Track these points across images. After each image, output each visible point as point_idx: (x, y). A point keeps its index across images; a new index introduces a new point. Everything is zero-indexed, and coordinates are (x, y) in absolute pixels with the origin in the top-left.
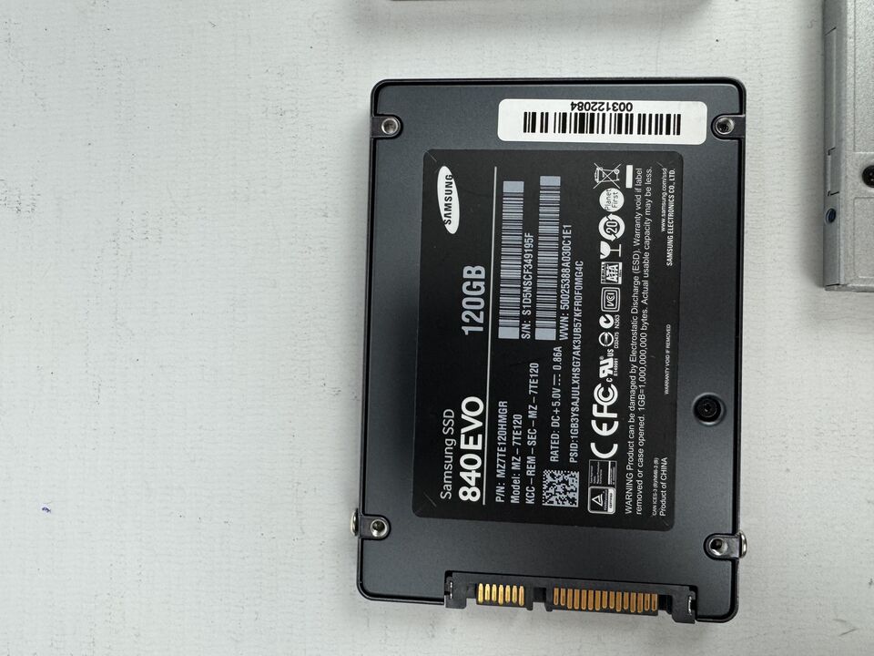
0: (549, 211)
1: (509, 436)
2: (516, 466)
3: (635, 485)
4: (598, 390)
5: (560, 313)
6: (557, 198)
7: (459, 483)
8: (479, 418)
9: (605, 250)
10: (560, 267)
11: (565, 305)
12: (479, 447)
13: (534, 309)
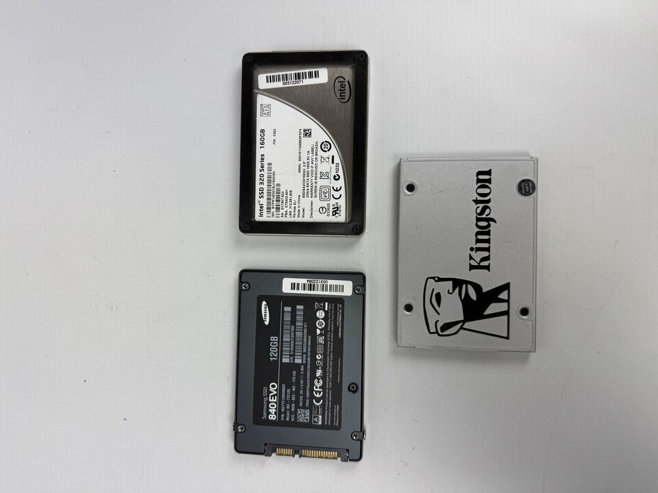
0: (299, 318)
1: (286, 397)
2: (288, 407)
3: (328, 415)
4: (316, 381)
5: (303, 353)
6: (302, 313)
7: (269, 413)
8: (276, 390)
9: (318, 332)
10: (303, 337)
11: (305, 351)
12: (275, 400)
13: (294, 352)
